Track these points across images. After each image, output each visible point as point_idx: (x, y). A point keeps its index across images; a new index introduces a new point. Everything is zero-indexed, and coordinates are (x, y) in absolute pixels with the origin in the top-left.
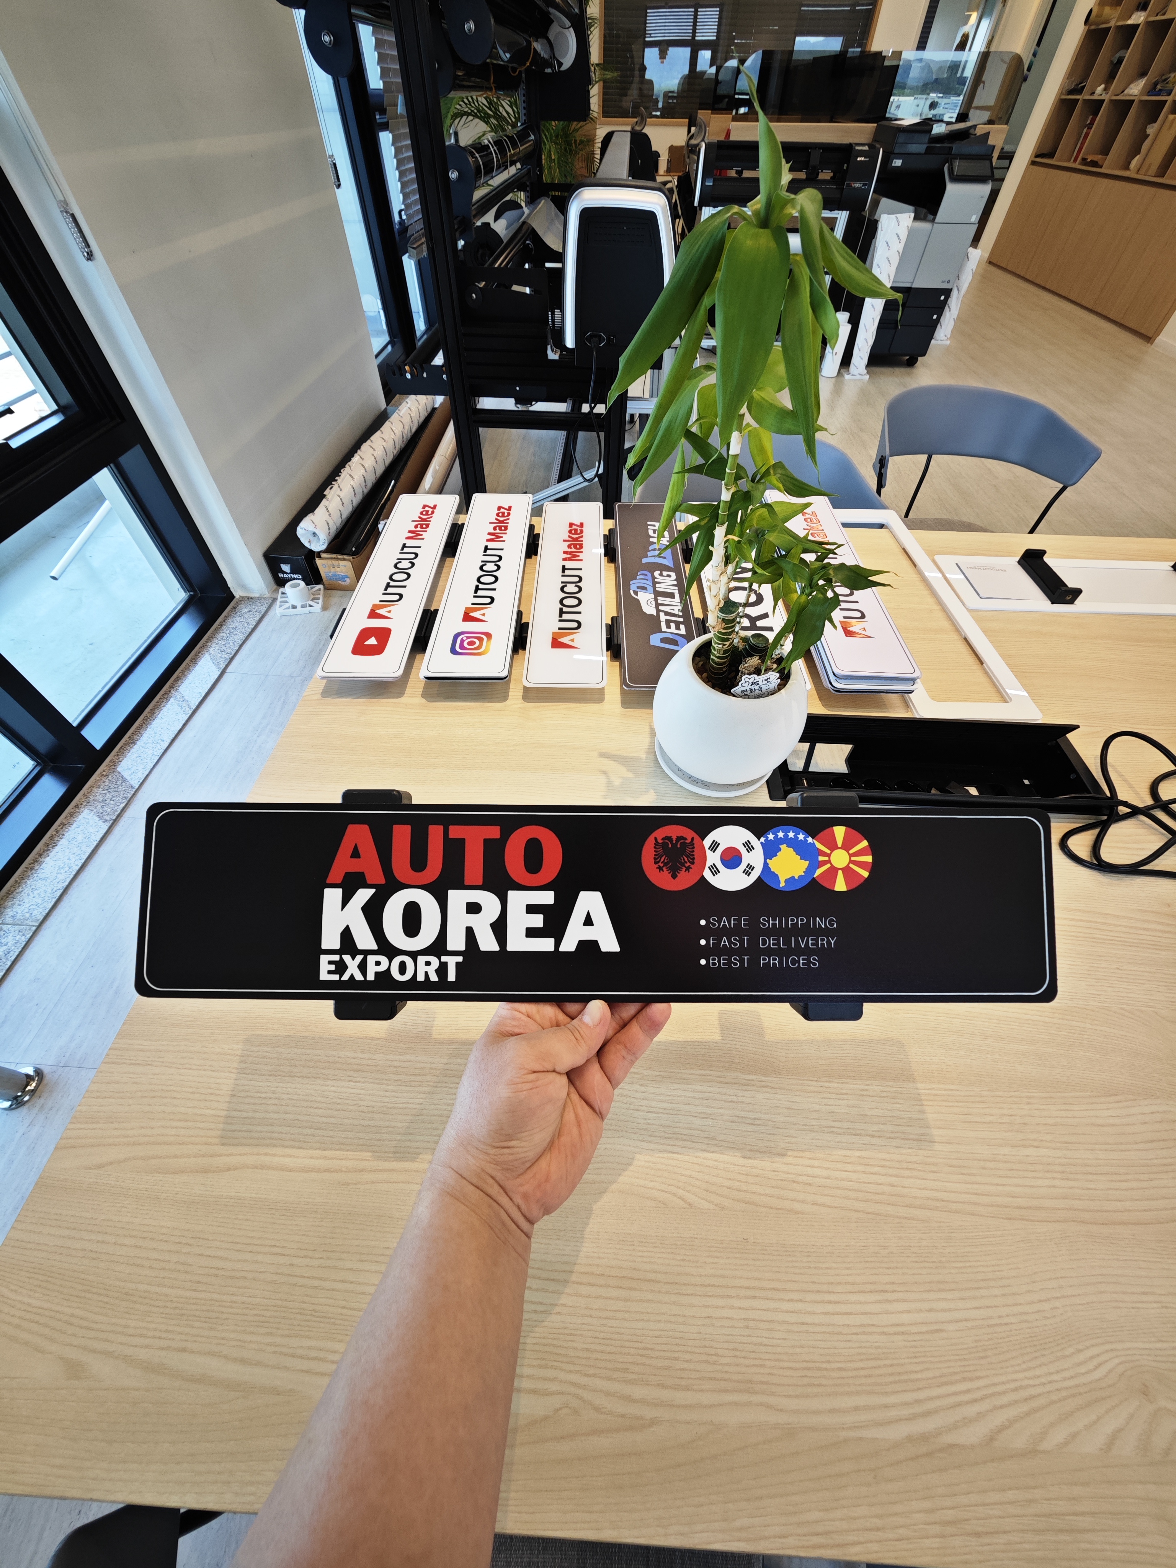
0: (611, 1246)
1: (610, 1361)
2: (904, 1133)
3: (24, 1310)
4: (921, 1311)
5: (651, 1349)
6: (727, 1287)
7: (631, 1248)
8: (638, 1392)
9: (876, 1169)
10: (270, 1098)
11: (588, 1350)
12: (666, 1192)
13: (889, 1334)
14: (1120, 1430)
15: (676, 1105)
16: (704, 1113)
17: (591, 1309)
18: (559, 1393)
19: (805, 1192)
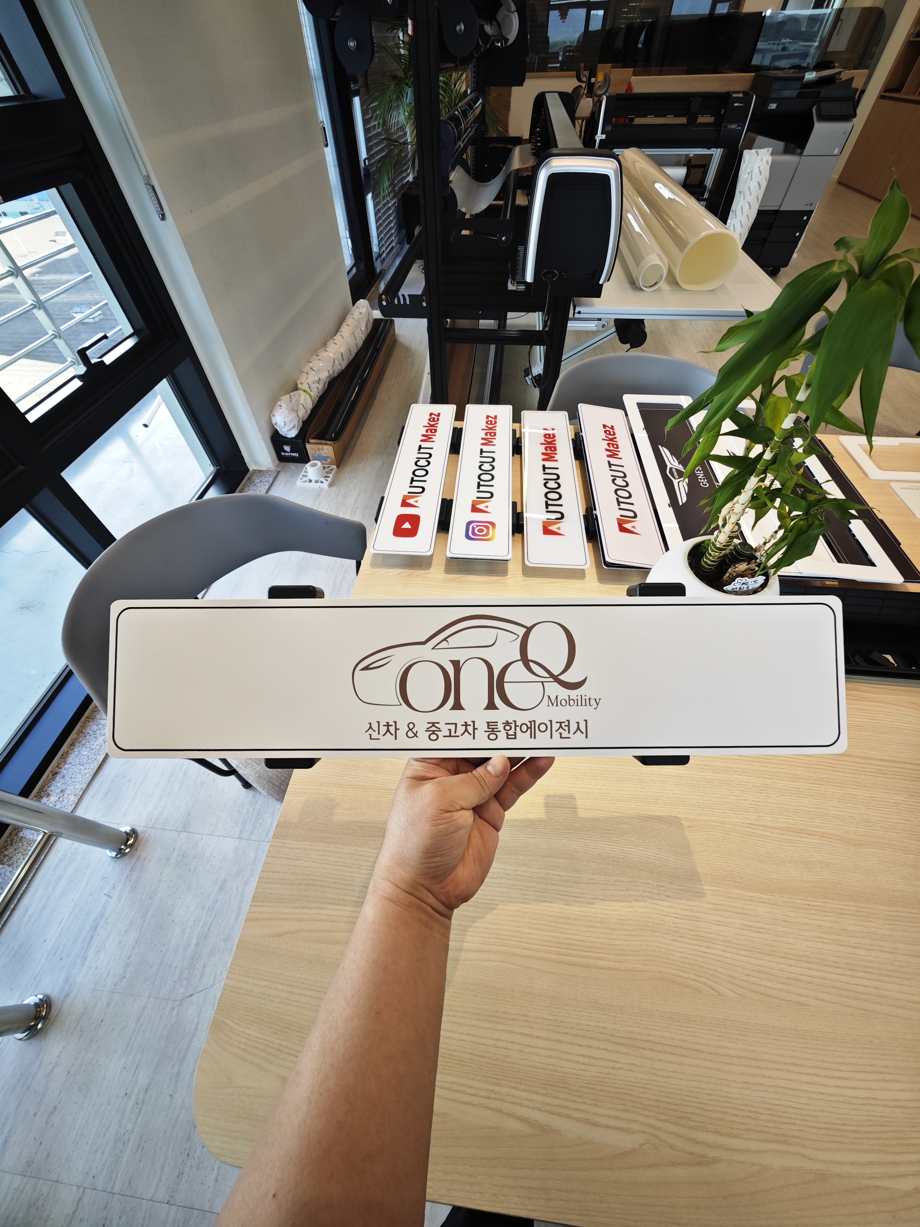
0: (662, 1021)
1: (676, 1111)
2: (880, 946)
3: (247, 1039)
4: (913, 1091)
5: (705, 1104)
6: (756, 1060)
7: (677, 1023)
8: (701, 1136)
9: (861, 974)
11: (657, 1101)
12: (699, 982)
13: (890, 1107)
15: (697, 914)
16: (719, 921)
17: (656, 1069)
18: (641, 1132)
19: (806, 989)
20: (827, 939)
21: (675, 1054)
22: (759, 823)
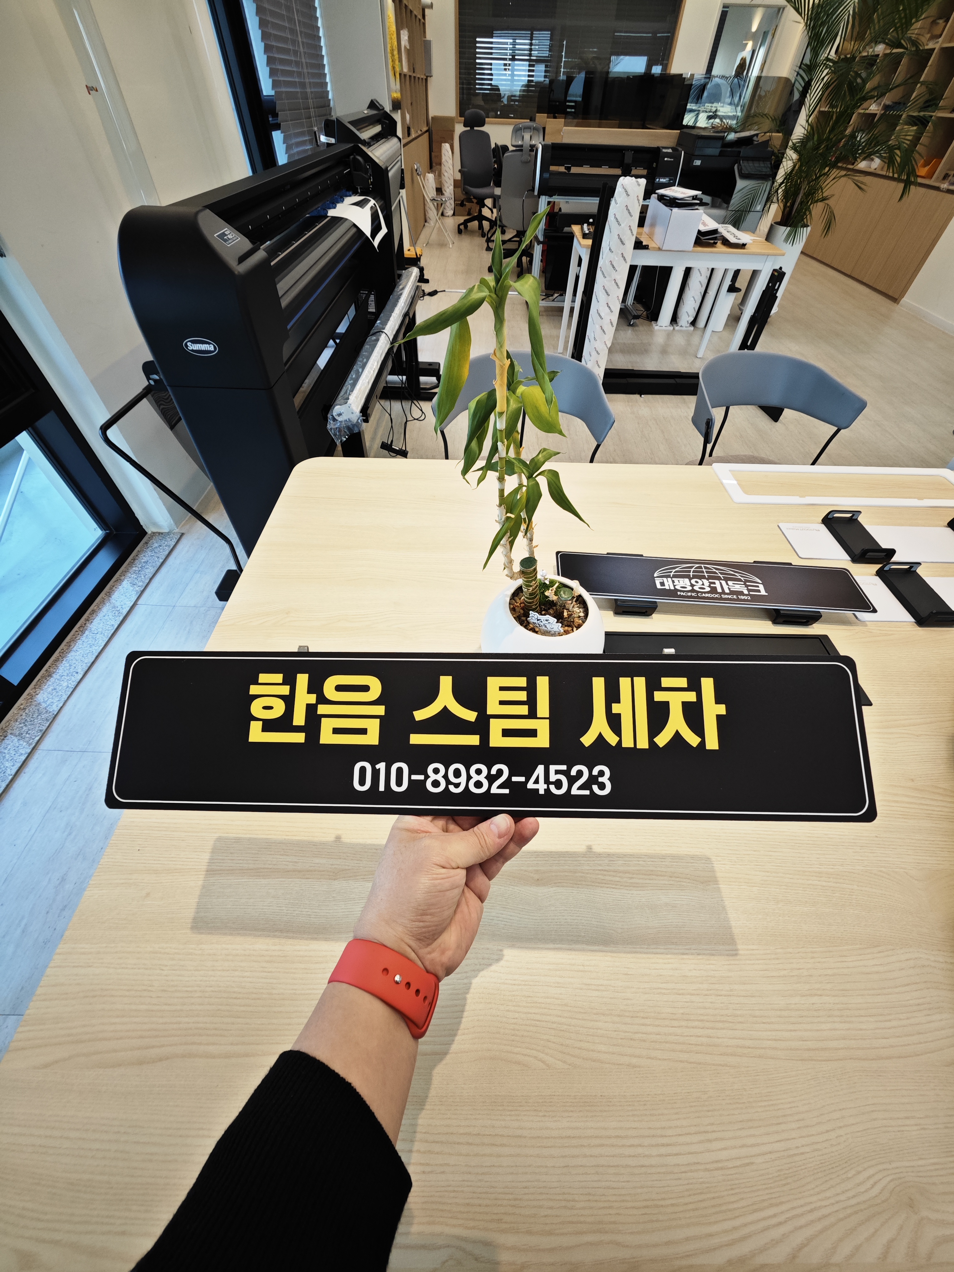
0: (485, 1108)
1: (487, 1214)
2: (717, 990)
4: (735, 1147)
5: (520, 1200)
6: (580, 1137)
7: (501, 1108)
8: (511, 1240)
9: (696, 1023)
10: (196, 991)
11: (468, 1204)
12: (529, 1056)
13: (712, 1170)
14: (892, 1241)
16: (558, 983)
17: (470, 1166)
18: (446, 1247)
19: (640, 1048)
20: (666, 989)
21: (493, 1145)
22: (610, 868)
